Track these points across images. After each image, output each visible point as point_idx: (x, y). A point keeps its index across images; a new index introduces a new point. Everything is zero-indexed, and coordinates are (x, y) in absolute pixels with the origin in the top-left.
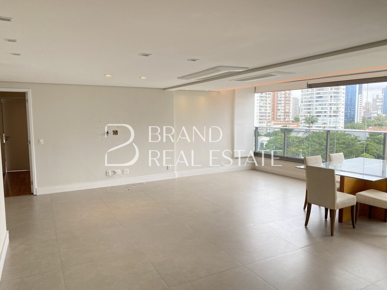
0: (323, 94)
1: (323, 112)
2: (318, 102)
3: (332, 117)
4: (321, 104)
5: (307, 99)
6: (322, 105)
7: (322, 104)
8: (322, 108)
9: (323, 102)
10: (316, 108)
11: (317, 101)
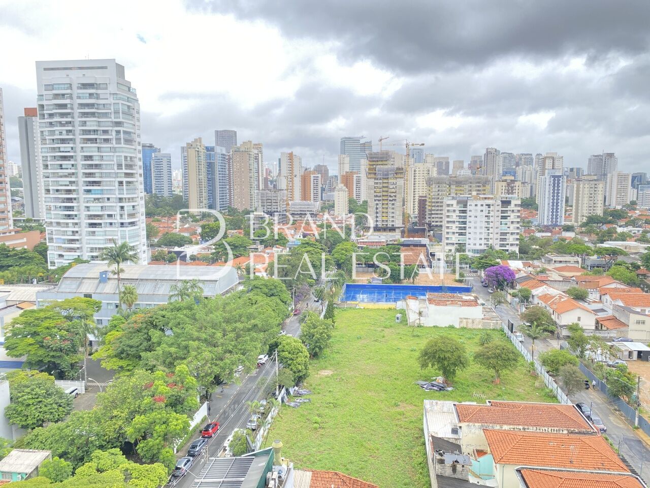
0: (101, 177)
1: (106, 217)
2: (92, 194)
3: (127, 227)
4: (98, 199)
5: (62, 185)
6: (101, 200)
7: (100, 198)
8: (102, 207)
9: (102, 194)
10: (88, 207)
11: (89, 191)
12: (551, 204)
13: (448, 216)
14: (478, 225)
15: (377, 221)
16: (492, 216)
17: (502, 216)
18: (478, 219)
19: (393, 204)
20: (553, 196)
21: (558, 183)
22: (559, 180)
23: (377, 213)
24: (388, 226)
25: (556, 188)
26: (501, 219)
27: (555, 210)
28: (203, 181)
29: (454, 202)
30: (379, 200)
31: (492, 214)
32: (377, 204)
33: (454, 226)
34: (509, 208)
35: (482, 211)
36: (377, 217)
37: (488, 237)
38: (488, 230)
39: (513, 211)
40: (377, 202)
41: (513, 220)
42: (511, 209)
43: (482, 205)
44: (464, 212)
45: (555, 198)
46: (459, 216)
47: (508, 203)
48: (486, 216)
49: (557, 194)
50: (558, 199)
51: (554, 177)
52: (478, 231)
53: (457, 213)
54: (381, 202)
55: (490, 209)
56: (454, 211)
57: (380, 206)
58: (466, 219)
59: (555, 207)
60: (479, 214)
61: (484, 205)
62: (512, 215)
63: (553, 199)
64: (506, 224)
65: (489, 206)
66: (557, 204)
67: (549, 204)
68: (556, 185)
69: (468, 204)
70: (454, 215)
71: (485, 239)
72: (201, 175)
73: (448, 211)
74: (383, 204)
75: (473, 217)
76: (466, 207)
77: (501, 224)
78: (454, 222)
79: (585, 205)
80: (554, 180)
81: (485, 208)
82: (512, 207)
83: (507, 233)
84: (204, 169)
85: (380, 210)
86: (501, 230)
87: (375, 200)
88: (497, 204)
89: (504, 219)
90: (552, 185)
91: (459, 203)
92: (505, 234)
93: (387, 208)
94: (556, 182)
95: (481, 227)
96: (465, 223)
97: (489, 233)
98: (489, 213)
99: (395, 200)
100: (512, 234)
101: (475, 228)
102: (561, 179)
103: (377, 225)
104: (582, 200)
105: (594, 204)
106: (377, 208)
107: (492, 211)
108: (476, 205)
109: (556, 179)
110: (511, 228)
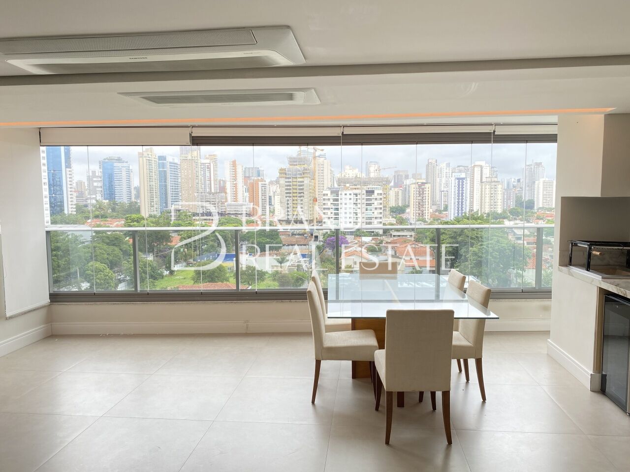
12: (457, 203)
13: (324, 204)
14: (348, 211)
15: (288, 215)
16: (359, 204)
17: (366, 203)
18: (348, 206)
19: (302, 200)
20: (458, 196)
21: (463, 185)
22: (463, 182)
23: (288, 208)
24: (298, 219)
25: (461, 189)
26: (367, 206)
27: (460, 209)
28: (154, 187)
29: (329, 192)
30: (290, 197)
31: (359, 201)
32: (288, 200)
33: (329, 212)
34: (373, 197)
35: (350, 199)
36: (288, 211)
37: (356, 221)
38: (357, 215)
39: (376, 199)
40: (288, 198)
41: (376, 207)
42: (375, 198)
43: (350, 194)
44: (337, 200)
45: (460, 198)
46: (333, 204)
47: (372, 192)
48: (354, 204)
49: (462, 195)
50: (462, 199)
51: (458, 179)
52: (348, 215)
53: (331, 201)
54: (291, 198)
55: (358, 197)
56: (329, 199)
57: (290, 202)
58: (338, 206)
59: (460, 206)
60: (348, 201)
61: (352, 194)
62: (376, 202)
63: (458, 199)
64: (371, 210)
65: (356, 195)
66: (462, 203)
67: (455, 203)
68: (461, 186)
69: (340, 193)
70: (329, 203)
71: (354, 222)
72: (152, 181)
73: (324, 199)
74: (293, 200)
75: (343, 204)
76: (338, 196)
77: (367, 210)
78: (329, 209)
79: (487, 204)
80: (459, 182)
81: (352, 197)
82: (375, 195)
83: (372, 218)
84: (155, 176)
85: (291, 205)
86: (366, 215)
87: (286, 197)
88: (363, 193)
89: (368, 205)
90: (457, 186)
91: (332, 192)
92: (370, 218)
93: (297, 204)
94: (461, 183)
95: (350, 213)
96: (337, 209)
97: (357, 218)
98: (357, 201)
99: (303, 196)
100: (376, 218)
101: (346, 213)
102: (464, 181)
103: (288, 218)
104: (485, 201)
105: (495, 202)
106: (288, 204)
107: (359, 199)
108: (346, 194)
109: (461, 181)
110: (376, 213)
